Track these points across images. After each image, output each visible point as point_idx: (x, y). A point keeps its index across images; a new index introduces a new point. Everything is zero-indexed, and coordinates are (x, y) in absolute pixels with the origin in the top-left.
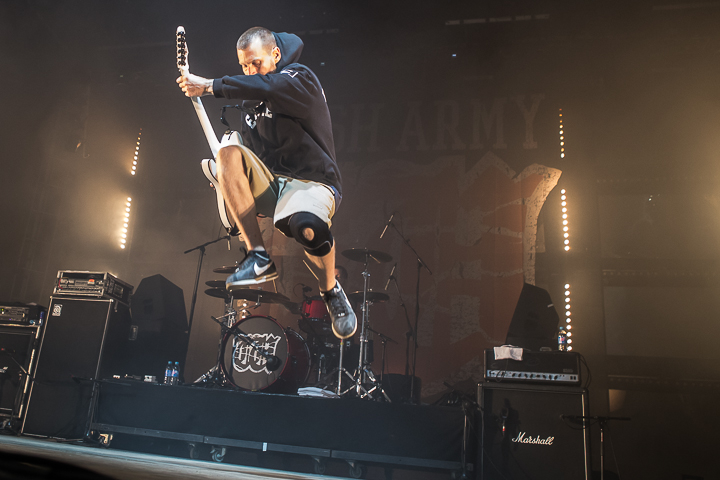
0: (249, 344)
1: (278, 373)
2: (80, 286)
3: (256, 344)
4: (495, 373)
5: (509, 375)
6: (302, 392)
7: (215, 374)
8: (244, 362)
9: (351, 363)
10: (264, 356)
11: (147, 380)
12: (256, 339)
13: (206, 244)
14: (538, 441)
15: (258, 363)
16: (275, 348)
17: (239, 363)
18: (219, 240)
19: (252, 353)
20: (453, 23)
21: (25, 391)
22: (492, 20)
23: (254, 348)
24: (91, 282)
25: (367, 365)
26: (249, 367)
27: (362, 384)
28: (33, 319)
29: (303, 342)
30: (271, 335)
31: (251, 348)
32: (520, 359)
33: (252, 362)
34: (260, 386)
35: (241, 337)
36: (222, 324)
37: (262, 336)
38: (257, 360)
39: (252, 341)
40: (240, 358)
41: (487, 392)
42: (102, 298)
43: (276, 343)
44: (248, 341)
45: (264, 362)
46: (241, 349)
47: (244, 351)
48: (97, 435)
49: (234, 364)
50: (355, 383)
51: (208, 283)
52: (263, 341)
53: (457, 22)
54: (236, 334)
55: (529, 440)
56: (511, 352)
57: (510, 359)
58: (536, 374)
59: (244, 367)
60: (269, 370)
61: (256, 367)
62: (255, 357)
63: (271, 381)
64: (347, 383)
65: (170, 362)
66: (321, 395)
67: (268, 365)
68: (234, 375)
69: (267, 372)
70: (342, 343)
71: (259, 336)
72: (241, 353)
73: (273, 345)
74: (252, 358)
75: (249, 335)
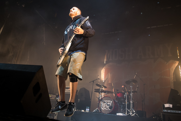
0: (105, 103)
1: (112, 110)
2: (67, 90)
4: (165, 111)
5: (169, 111)
6: (118, 114)
7: (97, 110)
8: (104, 107)
9: (129, 108)
10: (108, 106)
11: (82, 111)
12: (106, 102)
13: (94, 80)
15: (107, 107)
16: (111, 104)
18: (97, 79)
19: (106, 105)
20: (148, 28)
22: (158, 26)
23: (106, 104)
24: (69, 89)
25: (133, 108)
26: (105, 108)
27: (132, 113)
28: (57, 97)
29: (117, 103)
30: (110, 101)
31: (105, 104)
32: (172, 107)
34: (108, 113)
36: (98, 98)
37: (108, 101)
40: (103, 106)
41: (164, 115)
43: (111, 103)
44: (105, 102)
45: (108, 107)
46: (103, 104)
47: (104, 104)
49: (102, 108)
50: (130, 112)
51: (95, 89)
52: (108, 102)
53: (149, 28)
54: (102, 101)
56: (169, 105)
57: (169, 107)
58: (176, 111)
59: (104, 108)
60: (110, 109)
62: (106, 106)
63: (110, 112)
64: (128, 112)
65: (87, 107)
66: (122, 115)
67: (109, 108)
68: (102, 110)
69: (109, 110)
70: (126, 103)
71: (107, 101)
72: (103, 105)
73: (110, 103)
74: (105, 106)
75: (105, 101)
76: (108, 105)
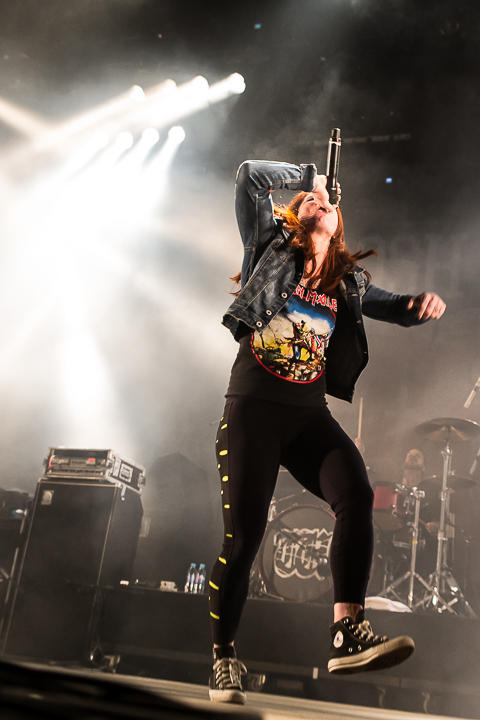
0: (296, 542)
2: (76, 467)
3: (304, 542)
8: (288, 565)
10: (314, 556)
11: (163, 587)
12: (305, 535)
15: (307, 567)
16: (328, 547)
17: (282, 566)
19: (299, 553)
23: (302, 547)
24: (91, 461)
25: (447, 570)
26: (295, 571)
27: (440, 594)
28: (16, 510)
30: (324, 530)
31: (297, 547)
33: (298, 565)
34: (310, 596)
35: (285, 533)
37: (312, 532)
38: (306, 563)
40: (283, 560)
42: (105, 482)
43: (330, 541)
44: (294, 538)
45: (315, 565)
46: (285, 548)
47: (288, 551)
49: (276, 569)
50: (430, 593)
52: (313, 538)
54: (278, 529)
59: (289, 571)
60: (321, 574)
61: (303, 571)
62: (303, 558)
65: (193, 565)
68: (276, 582)
69: (319, 578)
70: (415, 542)
71: (309, 531)
72: (284, 553)
73: (326, 544)
74: (298, 561)
75: (295, 530)
76: (313, 553)
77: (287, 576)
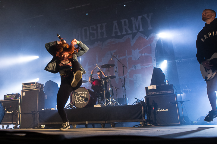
0: (78, 95)
1: (87, 102)
2: (29, 86)
3: (80, 95)
4: (149, 93)
5: (153, 93)
6: (95, 106)
7: (70, 105)
11: (51, 109)
12: (80, 94)
14: (164, 110)
15: (82, 100)
17: (76, 101)
21: (19, 117)
24: (32, 85)
26: (79, 102)
27: (112, 102)
28: (17, 97)
30: (84, 92)
32: (156, 88)
33: (80, 100)
34: (83, 106)
37: (82, 93)
39: (79, 94)
40: (76, 99)
42: (36, 89)
45: (83, 99)
47: (77, 97)
48: (40, 126)
50: (109, 102)
52: (82, 94)
55: (161, 111)
56: (153, 87)
57: (153, 89)
58: (161, 92)
59: (78, 102)
62: (81, 99)
63: (86, 105)
66: (101, 106)
67: (84, 100)
68: (76, 105)
70: (104, 91)
71: (81, 93)
72: (76, 98)
73: (85, 95)
74: (80, 99)
75: (78, 93)
76: (82, 97)
77: (78, 103)
